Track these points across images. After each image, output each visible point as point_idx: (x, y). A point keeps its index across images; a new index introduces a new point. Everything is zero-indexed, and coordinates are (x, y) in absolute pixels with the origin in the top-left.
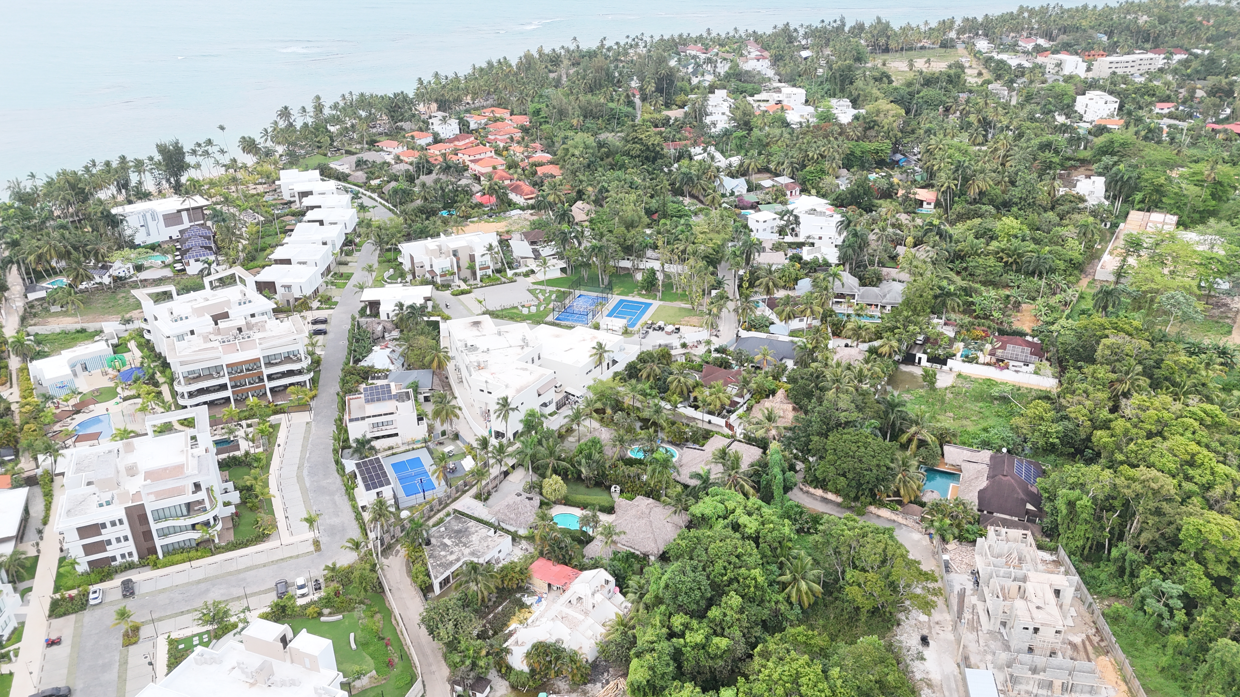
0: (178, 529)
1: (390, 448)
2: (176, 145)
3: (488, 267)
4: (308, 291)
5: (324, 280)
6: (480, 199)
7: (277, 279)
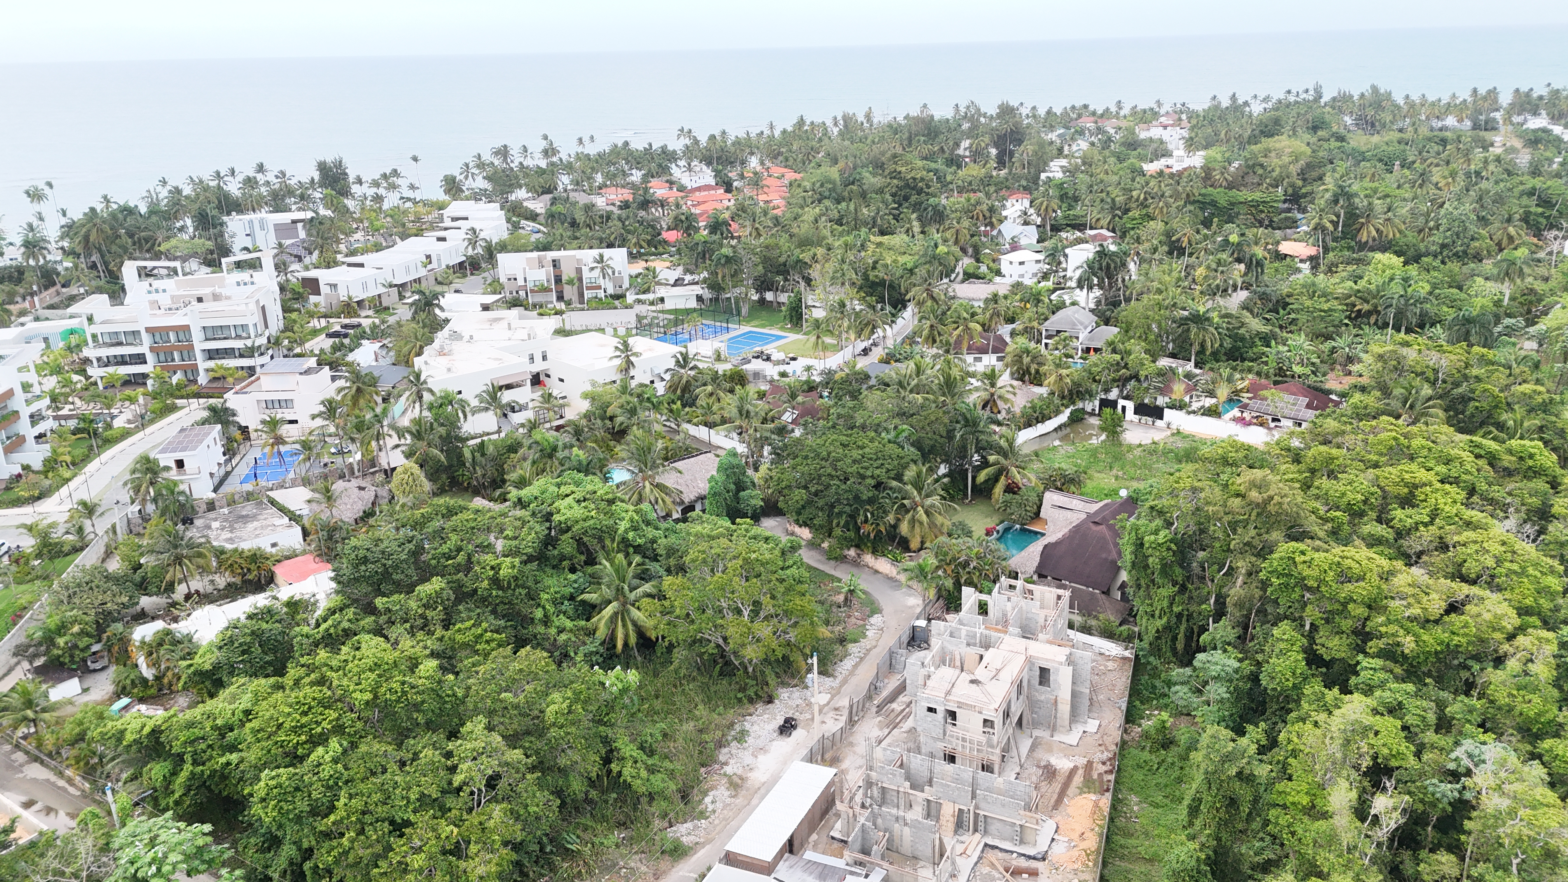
2: (339, 164)
3: (599, 287)
4: (359, 294)
5: (400, 293)
6: (665, 235)
7: (324, 276)
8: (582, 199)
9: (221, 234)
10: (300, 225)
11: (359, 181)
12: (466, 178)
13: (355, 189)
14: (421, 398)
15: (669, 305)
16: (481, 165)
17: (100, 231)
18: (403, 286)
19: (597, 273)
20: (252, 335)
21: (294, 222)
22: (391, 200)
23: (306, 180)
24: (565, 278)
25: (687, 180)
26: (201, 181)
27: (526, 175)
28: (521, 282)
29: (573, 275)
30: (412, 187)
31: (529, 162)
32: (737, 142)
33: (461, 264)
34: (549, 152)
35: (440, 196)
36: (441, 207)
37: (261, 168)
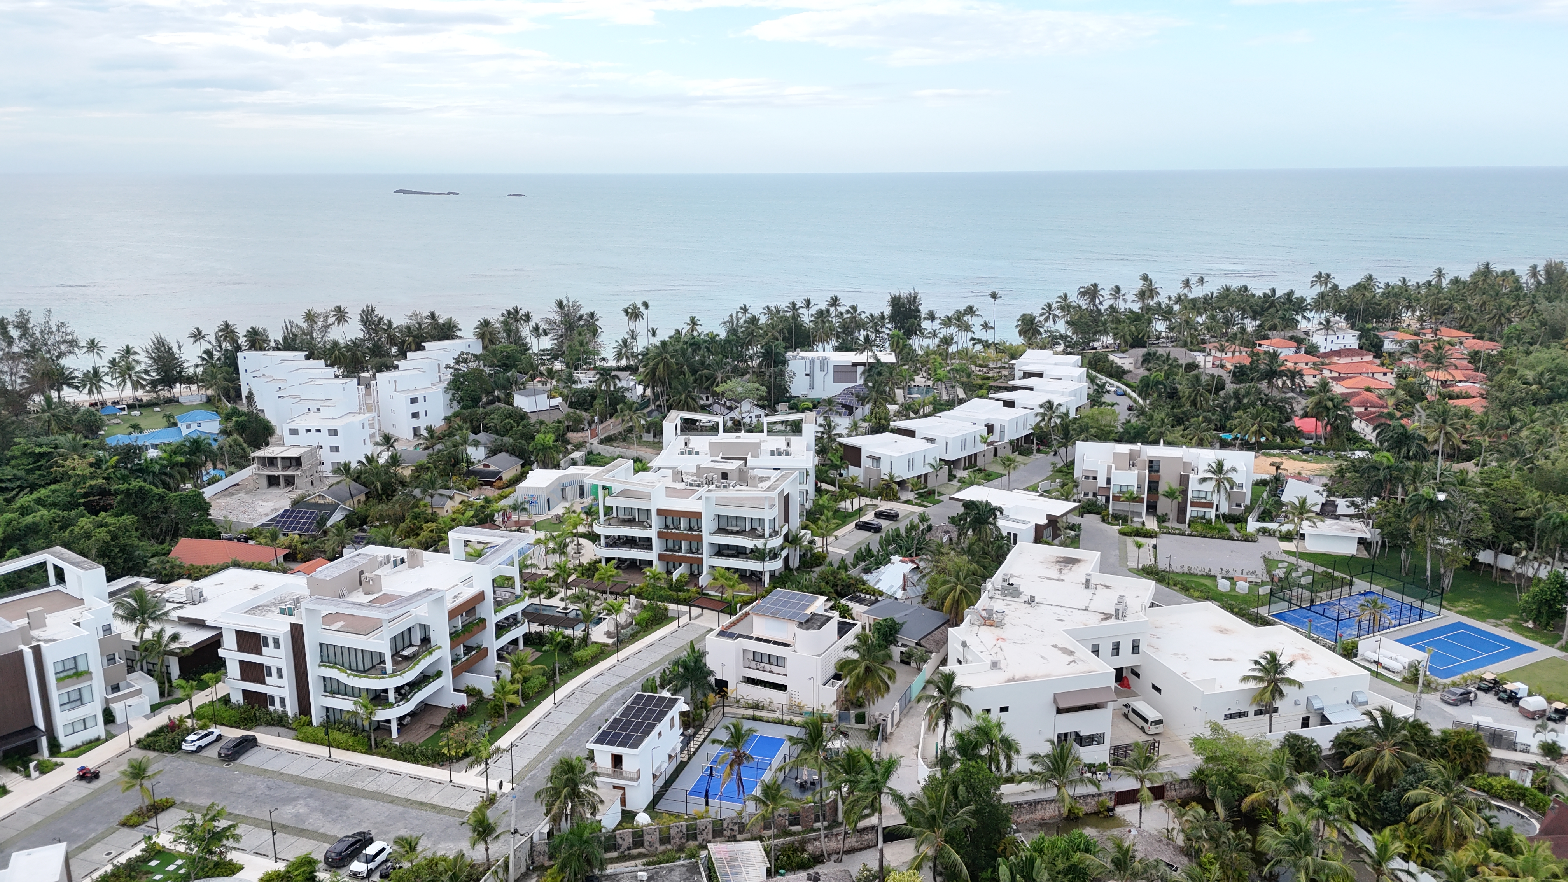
0: (349, 690)
1: (756, 707)
2: (913, 300)
3: (1210, 505)
4: (902, 473)
5: (950, 471)
6: (1297, 422)
7: (869, 444)
8: (1182, 356)
9: (782, 373)
10: (860, 369)
11: (932, 317)
12: (1046, 320)
13: (926, 325)
14: (948, 718)
15: (1311, 546)
16: (1066, 307)
17: (667, 365)
18: (955, 463)
19: (1209, 486)
20: (767, 534)
21: (855, 365)
22: (961, 340)
23: (877, 313)
24: (1163, 487)
25: (1321, 341)
26: (778, 311)
27: (1118, 321)
28: (1102, 482)
29: (1175, 485)
30: (986, 326)
31: (1121, 306)
32: (1391, 292)
33: (1027, 438)
34: (1147, 292)
35: (1015, 339)
36: (1015, 354)
37: (835, 302)
